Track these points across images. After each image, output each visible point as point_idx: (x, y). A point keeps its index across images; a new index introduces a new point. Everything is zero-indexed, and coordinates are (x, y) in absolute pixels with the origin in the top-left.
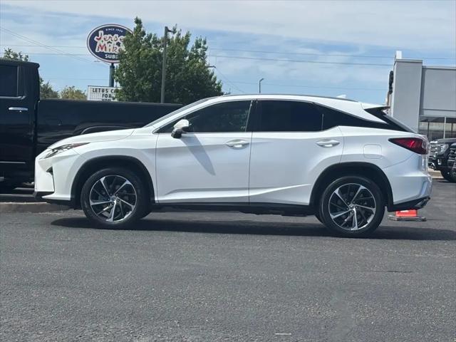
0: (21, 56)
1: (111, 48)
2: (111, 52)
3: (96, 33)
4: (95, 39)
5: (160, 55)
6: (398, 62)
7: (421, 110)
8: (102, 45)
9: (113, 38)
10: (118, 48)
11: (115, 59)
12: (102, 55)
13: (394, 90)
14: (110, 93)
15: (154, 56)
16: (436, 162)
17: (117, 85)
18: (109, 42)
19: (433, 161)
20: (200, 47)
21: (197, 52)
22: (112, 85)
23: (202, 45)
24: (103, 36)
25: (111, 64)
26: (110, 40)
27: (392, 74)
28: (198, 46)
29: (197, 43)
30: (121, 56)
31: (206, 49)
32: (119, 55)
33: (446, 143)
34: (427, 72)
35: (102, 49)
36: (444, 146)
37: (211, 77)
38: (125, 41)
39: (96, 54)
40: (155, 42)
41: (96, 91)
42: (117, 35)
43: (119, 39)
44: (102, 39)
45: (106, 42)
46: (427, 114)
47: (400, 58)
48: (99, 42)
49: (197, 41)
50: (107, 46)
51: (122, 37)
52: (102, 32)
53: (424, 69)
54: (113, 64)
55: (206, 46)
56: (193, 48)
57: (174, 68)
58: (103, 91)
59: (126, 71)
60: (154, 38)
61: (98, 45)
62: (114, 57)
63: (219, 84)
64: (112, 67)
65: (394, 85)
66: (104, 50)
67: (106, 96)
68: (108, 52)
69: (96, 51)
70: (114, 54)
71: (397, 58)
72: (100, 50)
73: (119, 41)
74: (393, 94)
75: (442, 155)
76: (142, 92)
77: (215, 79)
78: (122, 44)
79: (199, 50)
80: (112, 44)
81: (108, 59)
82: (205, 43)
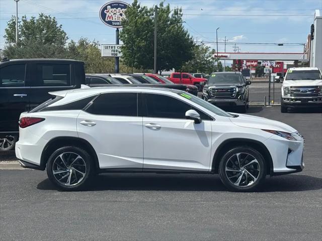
0: (50, 18)
1: (116, 17)
2: (116, 20)
3: (105, 8)
4: (105, 12)
5: (150, 21)
6: (317, 18)
8: (110, 16)
9: (117, 10)
10: (121, 17)
11: (119, 25)
12: (110, 23)
13: (315, 37)
14: (116, 49)
15: (147, 22)
17: (121, 43)
18: (115, 14)
21: (175, 17)
22: (118, 43)
23: (179, 13)
24: (111, 10)
25: (116, 29)
26: (115, 12)
27: (313, 26)
28: (176, 13)
29: (175, 11)
30: (124, 23)
31: (182, 15)
32: (122, 22)
37: (186, 34)
38: (126, 13)
39: (106, 22)
40: (146, 12)
41: (107, 48)
42: (120, 9)
43: (121, 11)
44: (110, 12)
45: (112, 14)
47: (319, 16)
48: (108, 14)
49: (175, 10)
50: (113, 16)
51: (124, 10)
52: (110, 7)
54: (118, 29)
55: (181, 13)
56: (172, 15)
57: (161, 30)
58: (112, 48)
59: (127, 33)
60: (146, 9)
61: (107, 16)
63: (191, 39)
64: (118, 30)
65: (315, 34)
66: (111, 20)
67: (114, 51)
68: (114, 20)
69: (106, 20)
70: (118, 22)
71: (317, 16)
72: (109, 19)
73: (121, 12)
74: (314, 40)
76: (139, 47)
77: (189, 36)
78: (124, 14)
80: (117, 15)
81: (114, 25)
82: (181, 11)
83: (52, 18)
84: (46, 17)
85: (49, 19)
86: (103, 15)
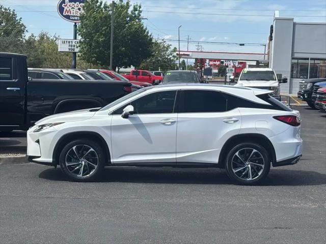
1: (74, 12)
2: (74, 15)
3: (63, 2)
4: (63, 6)
6: (276, 19)
7: (293, 53)
8: (68, 10)
9: (76, 5)
10: (79, 12)
11: (77, 20)
12: (68, 17)
13: (273, 38)
14: (74, 44)
15: (105, 17)
16: (303, 95)
17: (79, 37)
18: (73, 8)
19: (302, 95)
20: (137, 10)
21: (135, 14)
22: (75, 38)
24: (69, 4)
25: (74, 24)
26: (73, 6)
27: (272, 27)
28: (135, 9)
30: (82, 18)
31: (140, 12)
32: (80, 17)
33: (311, 82)
34: (297, 26)
35: (68, 12)
36: (309, 85)
37: (145, 31)
38: (84, 7)
39: (64, 16)
40: (106, 7)
41: (64, 43)
42: (78, 3)
43: (79, 5)
44: (68, 6)
45: (70, 8)
46: (296, 55)
47: (278, 17)
48: (66, 8)
49: (134, 6)
50: (71, 10)
51: (82, 4)
53: (295, 24)
54: (75, 23)
55: (141, 10)
56: (132, 12)
57: (120, 26)
58: (69, 42)
59: (86, 28)
60: (105, 4)
61: (65, 10)
62: (76, 18)
63: (150, 36)
64: (75, 26)
65: (273, 35)
66: (69, 14)
67: (71, 46)
68: (72, 14)
69: (64, 14)
70: (77, 16)
71: (276, 16)
72: (67, 14)
73: (79, 7)
74: (273, 41)
75: (308, 91)
76: (97, 42)
77: (148, 33)
78: (82, 9)
79: (137, 12)
80: (75, 10)
81: (72, 20)
82: (140, 7)
83: (12, 10)
84: (5, 9)
85: (8, 11)
86: (61, 9)
